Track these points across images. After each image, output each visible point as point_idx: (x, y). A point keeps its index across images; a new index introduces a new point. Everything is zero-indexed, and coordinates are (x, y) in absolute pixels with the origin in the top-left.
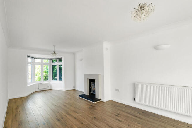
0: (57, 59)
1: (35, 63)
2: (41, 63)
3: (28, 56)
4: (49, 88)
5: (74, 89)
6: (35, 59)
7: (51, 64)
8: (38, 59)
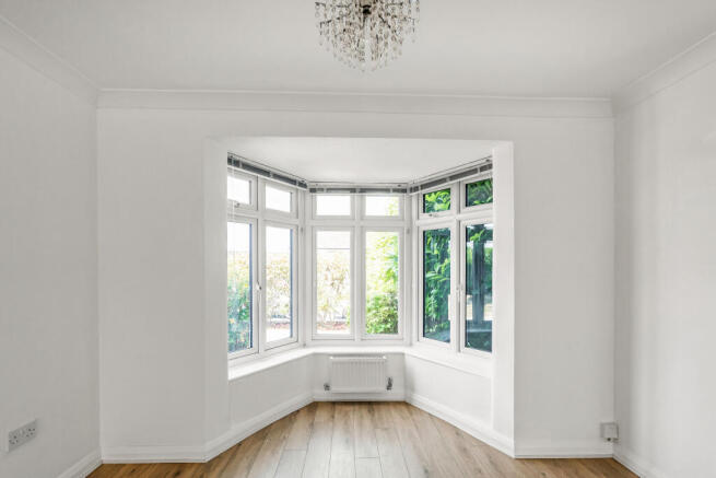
0: (452, 178)
1: (313, 216)
2: (353, 218)
3: (233, 161)
4: (396, 394)
5: (606, 450)
6: (313, 190)
7: (416, 223)
8: (330, 190)
